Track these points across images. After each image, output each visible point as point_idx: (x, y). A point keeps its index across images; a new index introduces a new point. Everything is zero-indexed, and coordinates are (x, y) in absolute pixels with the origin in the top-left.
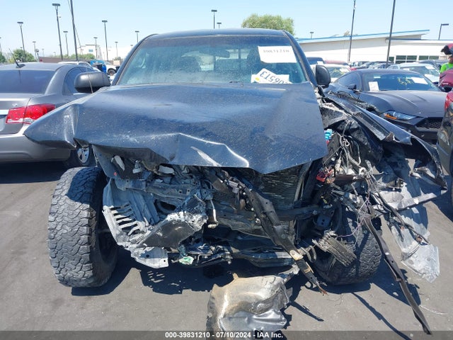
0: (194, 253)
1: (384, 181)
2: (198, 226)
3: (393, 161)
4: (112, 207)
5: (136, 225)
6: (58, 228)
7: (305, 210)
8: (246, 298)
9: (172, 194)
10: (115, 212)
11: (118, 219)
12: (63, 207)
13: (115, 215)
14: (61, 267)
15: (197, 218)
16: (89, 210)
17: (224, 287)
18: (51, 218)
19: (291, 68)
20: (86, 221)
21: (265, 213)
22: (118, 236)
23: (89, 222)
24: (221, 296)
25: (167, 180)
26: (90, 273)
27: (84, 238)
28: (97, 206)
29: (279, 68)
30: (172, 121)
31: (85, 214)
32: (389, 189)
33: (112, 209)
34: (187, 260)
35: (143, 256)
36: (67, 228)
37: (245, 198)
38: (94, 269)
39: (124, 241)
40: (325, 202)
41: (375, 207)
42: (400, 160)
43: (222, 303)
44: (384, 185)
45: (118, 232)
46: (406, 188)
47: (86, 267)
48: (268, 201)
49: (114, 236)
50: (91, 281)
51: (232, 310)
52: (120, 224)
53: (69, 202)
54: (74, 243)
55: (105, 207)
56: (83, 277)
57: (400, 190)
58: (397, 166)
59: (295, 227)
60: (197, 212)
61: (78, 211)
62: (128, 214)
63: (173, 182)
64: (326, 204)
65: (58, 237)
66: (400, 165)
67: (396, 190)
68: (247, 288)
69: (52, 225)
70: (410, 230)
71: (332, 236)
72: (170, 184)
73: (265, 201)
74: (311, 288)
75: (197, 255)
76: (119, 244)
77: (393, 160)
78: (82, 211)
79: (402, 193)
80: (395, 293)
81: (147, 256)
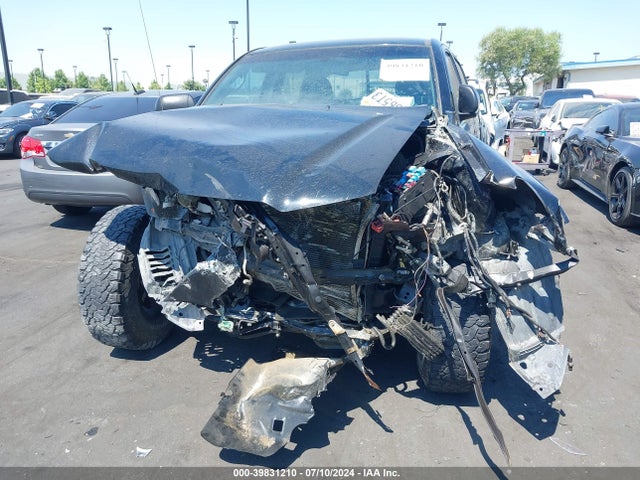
0: (234, 316)
1: (495, 244)
2: (230, 280)
3: (513, 217)
4: (148, 250)
5: (172, 275)
6: (88, 270)
7: (370, 273)
8: (283, 380)
9: (208, 239)
10: (152, 257)
11: (152, 266)
12: (97, 246)
13: (151, 260)
14: (90, 316)
15: (230, 269)
16: (125, 252)
17: (264, 364)
18: (83, 257)
19: (419, 88)
20: (118, 264)
21: (295, 266)
22: (149, 285)
23: (122, 266)
24: (255, 375)
25: (206, 220)
26: (120, 329)
27: (115, 284)
28: (133, 248)
29: (402, 88)
30: (193, 143)
31: (119, 256)
32: (502, 257)
33: (147, 253)
34: (226, 326)
35: (175, 313)
36: (97, 270)
37: (268, 243)
38: (125, 324)
39: (156, 292)
40: (402, 265)
41: (471, 279)
42: (525, 215)
43: (253, 381)
44: (494, 249)
45: (150, 281)
46: (526, 257)
47: (116, 320)
48: (299, 251)
49: (145, 285)
50: (124, 340)
51: (261, 392)
52: (154, 272)
53: (105, 240)
54: (102, 288)
55: (142, 251)
56: (114, 332)
57: (516, 259)
58: (518, 224)
59: (362, 296)
60: (228, 262)
61: (112, 252)
62: (166, 261)
63: (213, 223)
64: (402, 269)
65: (87, 281)
66: (521, 223)
67: (512, 258)
68: (290, 370)
69: (83, 265)
70: (525, 318)
71: (405, 313)
72: (209, 225)
73: (293, 249)
74: (402, 392)
75: (238, 320)
76: (150, 295)
77: (515, 215)
78: (118, 251)
79: (518, 263)
80: (521, 417)
81: (180, 314)
